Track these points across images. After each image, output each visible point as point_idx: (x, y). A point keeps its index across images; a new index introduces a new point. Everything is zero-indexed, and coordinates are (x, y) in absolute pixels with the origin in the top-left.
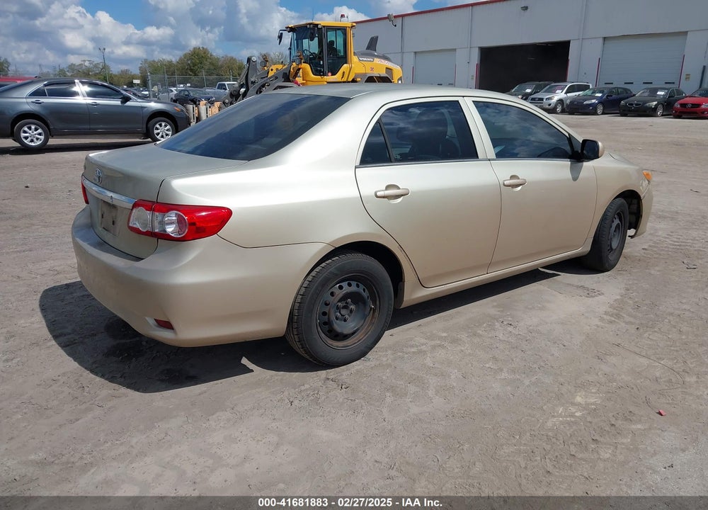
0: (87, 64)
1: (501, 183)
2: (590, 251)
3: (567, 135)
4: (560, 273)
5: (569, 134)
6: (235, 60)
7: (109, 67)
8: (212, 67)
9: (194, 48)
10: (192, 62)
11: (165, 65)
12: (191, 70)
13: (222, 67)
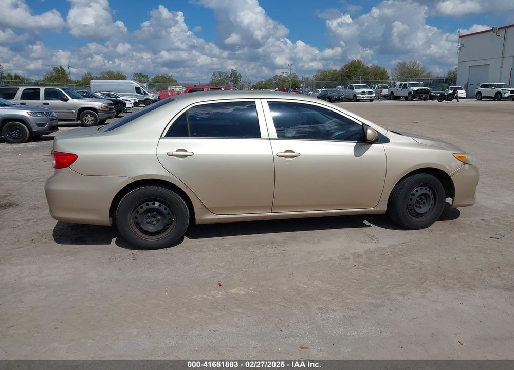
0: (284, 75)
1: (275, 154)
2: (387, 211)
3: (361, 124)
4: (371, 225)
5: (363, 123)
6: (379, 68)
7: (297, 76)
8: (362, 74)
9: (352, 61)
10: (349, 71)
11: (332, 73)
12: (348, 76)
13: (369, 73)
